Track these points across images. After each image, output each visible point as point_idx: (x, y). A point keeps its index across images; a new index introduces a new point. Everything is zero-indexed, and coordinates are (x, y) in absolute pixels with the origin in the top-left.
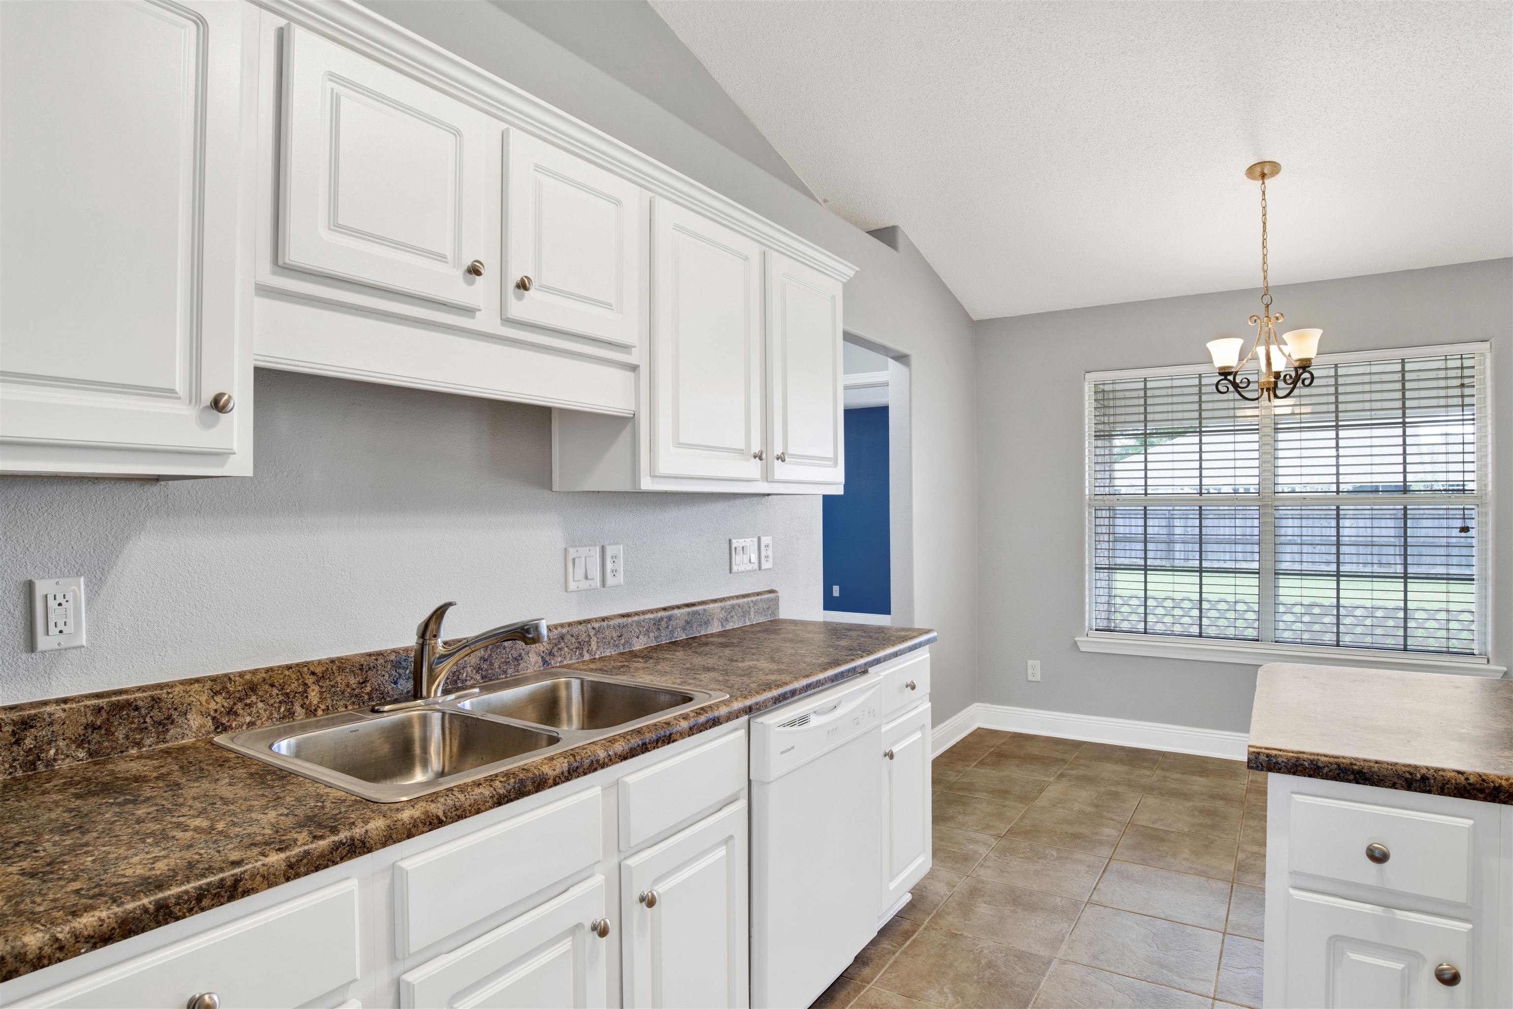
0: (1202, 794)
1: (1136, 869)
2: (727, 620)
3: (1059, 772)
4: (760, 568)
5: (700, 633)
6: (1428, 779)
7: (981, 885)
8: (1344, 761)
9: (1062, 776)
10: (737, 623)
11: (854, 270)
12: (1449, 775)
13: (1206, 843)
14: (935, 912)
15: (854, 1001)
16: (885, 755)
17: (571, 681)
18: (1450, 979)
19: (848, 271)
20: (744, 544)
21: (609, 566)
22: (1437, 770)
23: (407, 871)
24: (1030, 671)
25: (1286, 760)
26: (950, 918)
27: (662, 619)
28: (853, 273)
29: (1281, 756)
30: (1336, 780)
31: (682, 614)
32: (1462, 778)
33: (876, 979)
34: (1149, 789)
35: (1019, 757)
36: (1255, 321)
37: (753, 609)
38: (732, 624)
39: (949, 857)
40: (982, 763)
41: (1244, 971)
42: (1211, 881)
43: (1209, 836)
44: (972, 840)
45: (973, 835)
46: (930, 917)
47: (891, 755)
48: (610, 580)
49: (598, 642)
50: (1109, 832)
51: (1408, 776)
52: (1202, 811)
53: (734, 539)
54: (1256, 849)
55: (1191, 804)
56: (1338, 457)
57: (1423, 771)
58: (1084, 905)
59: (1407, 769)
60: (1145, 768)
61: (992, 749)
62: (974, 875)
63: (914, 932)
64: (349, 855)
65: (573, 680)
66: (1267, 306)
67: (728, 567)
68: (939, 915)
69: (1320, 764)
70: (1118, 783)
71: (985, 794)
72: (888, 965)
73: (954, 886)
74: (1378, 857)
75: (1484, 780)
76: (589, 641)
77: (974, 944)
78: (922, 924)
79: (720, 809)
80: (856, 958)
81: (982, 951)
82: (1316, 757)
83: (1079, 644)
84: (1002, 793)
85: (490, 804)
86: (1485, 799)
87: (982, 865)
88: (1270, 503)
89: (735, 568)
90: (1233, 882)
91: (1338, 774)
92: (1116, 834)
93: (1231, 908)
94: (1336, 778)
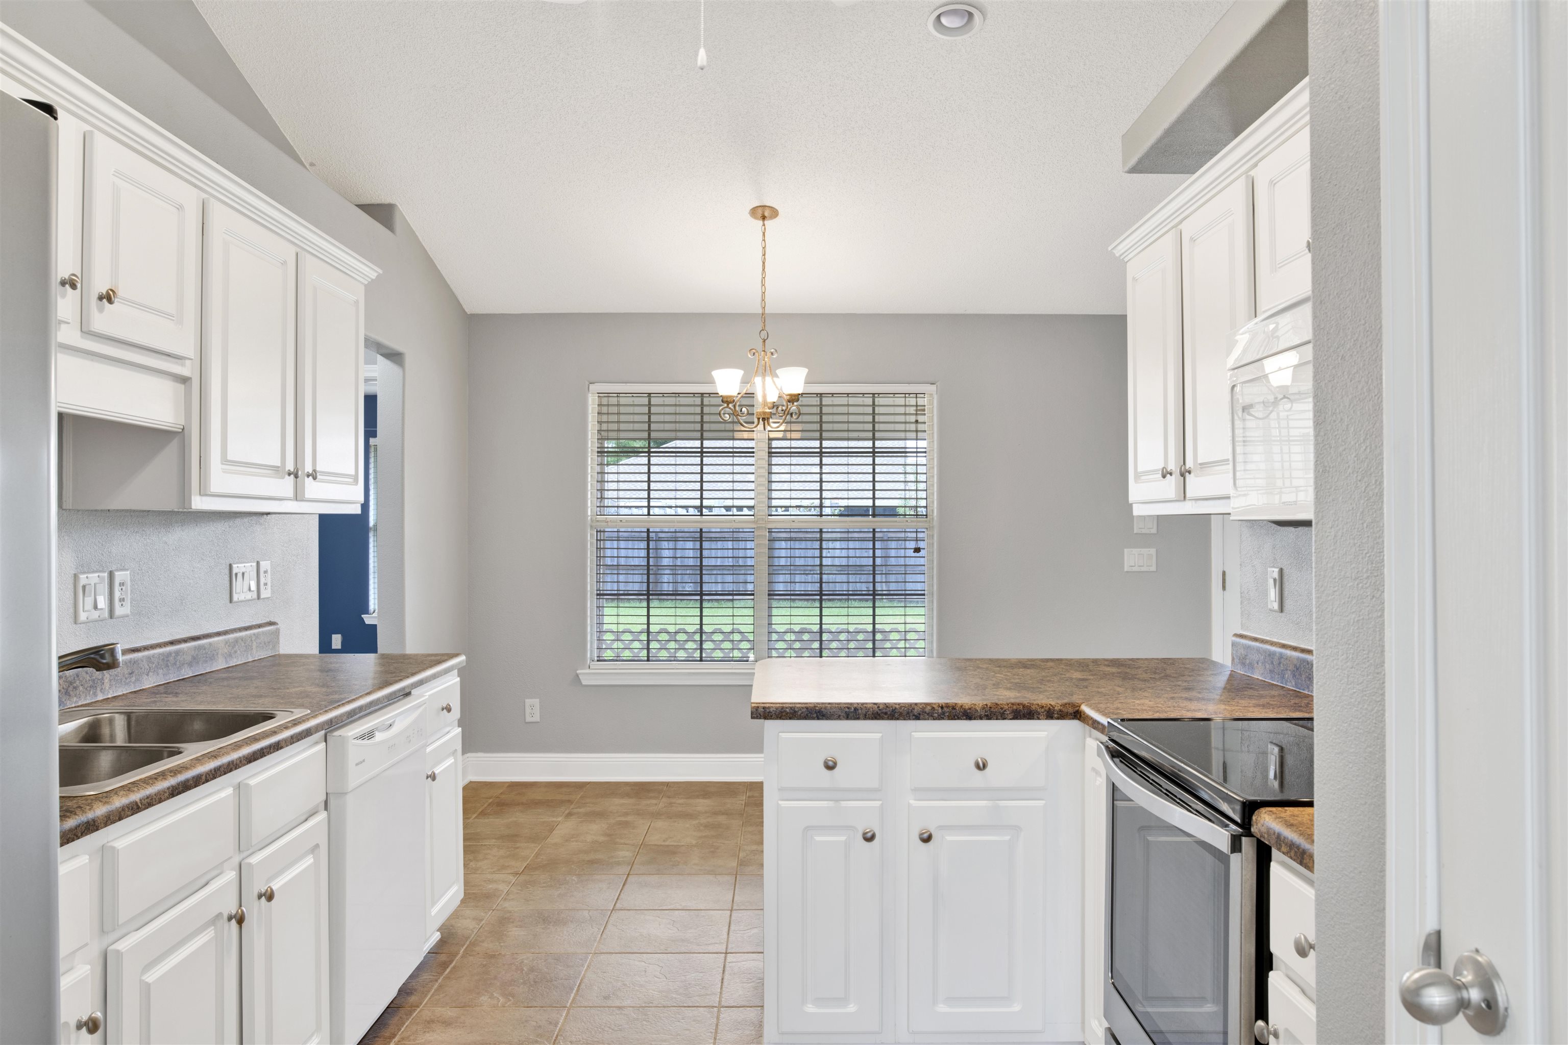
0: (706, 812)
1: (654, 879)
2: (230, 655)
3: (567, 812)
4: (259, 597)
5: (205, 669)
6: (858, 710)
7: (508, 915)
8: (811, 705)
9: (570, 815)
10: (240, 659)
11: (377, 272)
12: (869, 706)
13: (712, 849)
14: (468, 943)
15: (409, 1022)
16: (427, 778)
17: (114, 717)
18: (869, 838)
19: (370, 272)
20: (243, 570)
21: (117, 594)
22: (863, 704)
23: (118, 850)
24: (528, 710)
25: (775, 709)
26: (485, 945)
27: (170, 654)
28: (376, 274)
29: (772, 707)
30: (806, 719)
31: (189, 648)
32: (876, 707)
33: (424, 1003)
34: (657, 815)
35: (523, 804)
36: (754, 354)
37: (255, 643)
38: (235, 660)
39: (470, 898)
40: (483, 814)
41: (749, 931)
42: (718, 877)
43: (714, 844)
44: (491, 881)
45: (489, 876)
46: (464, 947)
47: (433, 777)
48: (119, 611)
49: (110, 680)
50: (624, 854)
51: (847, 710)
52: (706, 826)
53: (235, 564)
54: (754, 847)
55: (697, 822)
56: (821, 474)
57: (855, 706)
58: (610, 912)
59: (846, 705)
60: (651, 798)
61: (491, 800)
62: (499, 908)
63: (451, 962)
64: (86, 831)
65: (117, 715)
66: (764, 341)
67: (228, 596)
68: (472, 944)
69: (796, 710)
70: (626, 814)
71: (494, 840)
72: (433, 990)
73: (482, 920)
74: (830, 766)
75: (887, 707)
76: (103, 679)
77: (513, 959)
78: (457, 954)
79: (306, 820)
80: (400, 991)
81: (523, 962)
82: (794, 705)
83: (581, 677)
84: (511, 838)
85: (166, 795)
86: (888, 719)
87: (505, 899)
88: (764, 525)
89: (235, 598)
90: (736, 874)
91: (807, 715)
92: (631, 855)
93: (736, 892)
94: (806, 717)
